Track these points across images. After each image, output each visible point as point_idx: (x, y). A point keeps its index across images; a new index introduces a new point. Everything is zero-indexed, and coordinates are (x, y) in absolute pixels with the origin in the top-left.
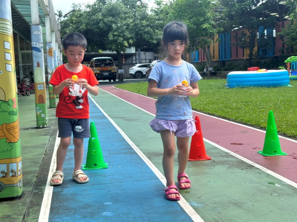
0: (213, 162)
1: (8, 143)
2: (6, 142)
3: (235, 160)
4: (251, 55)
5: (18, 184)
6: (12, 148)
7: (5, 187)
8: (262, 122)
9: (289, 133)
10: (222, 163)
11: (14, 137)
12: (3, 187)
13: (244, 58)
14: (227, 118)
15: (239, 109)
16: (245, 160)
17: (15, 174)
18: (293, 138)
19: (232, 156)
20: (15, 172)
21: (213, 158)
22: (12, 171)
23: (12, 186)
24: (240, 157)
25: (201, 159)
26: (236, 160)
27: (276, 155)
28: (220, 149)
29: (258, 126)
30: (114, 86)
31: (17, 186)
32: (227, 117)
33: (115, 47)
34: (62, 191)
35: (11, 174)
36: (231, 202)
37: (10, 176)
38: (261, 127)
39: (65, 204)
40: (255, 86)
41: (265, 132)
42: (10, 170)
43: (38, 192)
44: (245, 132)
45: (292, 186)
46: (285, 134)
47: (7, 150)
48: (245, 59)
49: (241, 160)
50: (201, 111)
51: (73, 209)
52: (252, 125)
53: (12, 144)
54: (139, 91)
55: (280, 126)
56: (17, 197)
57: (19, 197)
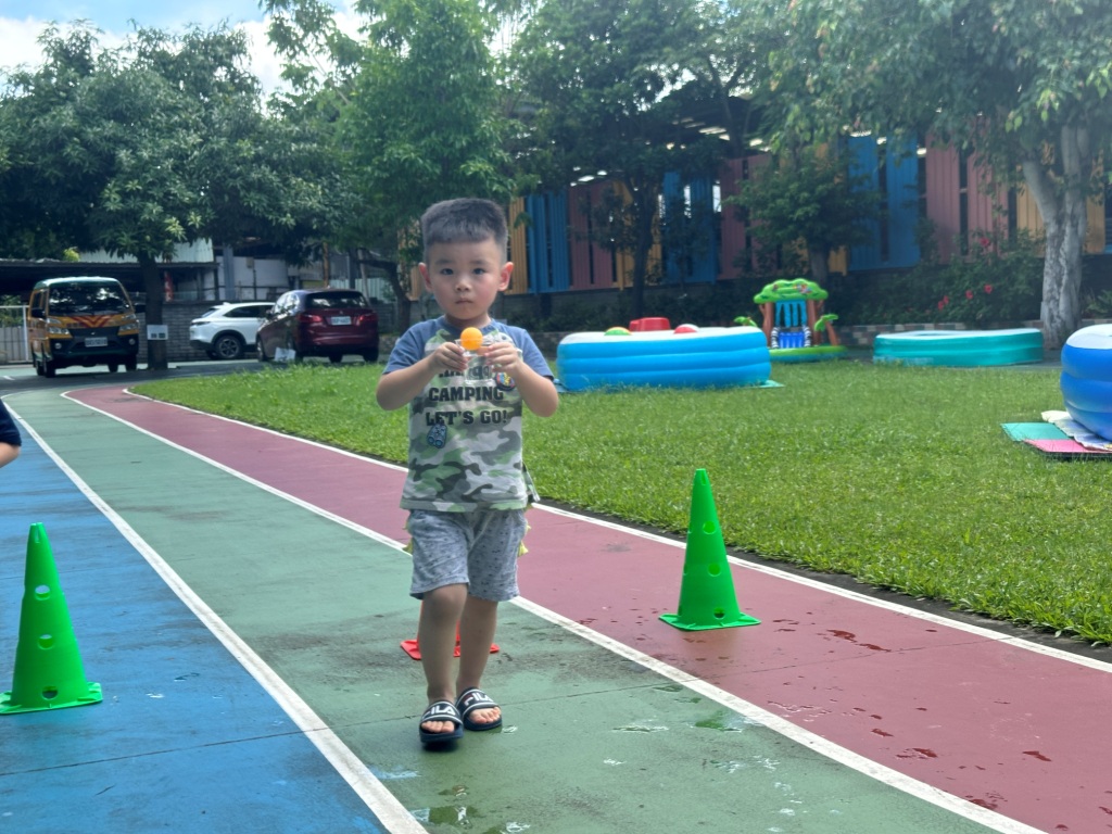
0: (505, 660)
3: (582, 649)
4: (639, 272)
8: (679, 513)
9: (765, 547)
10: (537, 662)
13: (615, 285)
14: (557, 500)
15: (598, 467)
16: (619, 648)
18: (778, 565)
19: (574, 635)
24: (599, 639)
26: (587, 648)
27: (725, 626)
28: (532, 611)
29: (664, 528)
30: (129, 390)
32: (557, 496)
33: (133, 238)
36: (564, 800)
38: (674, 530)
40: (654, 384)
41: (683, 545)
44: (618, 549)
45: (774, 732)
46: (752, 551)
48: (622, 289)
49: (604, 649)
52: (644, 523)
54: (229, 408)
55: (739, 526)
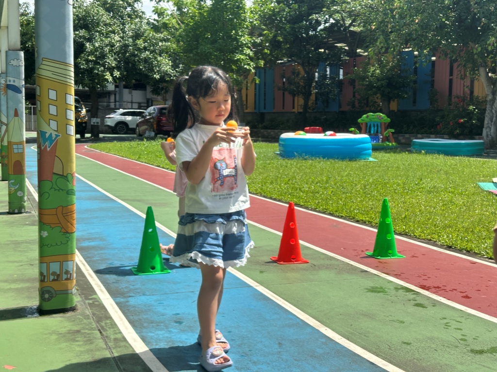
0: (313, 266)
1: (63, 233)
2: (60, 232)
4: (306, 106)
5: (73, 290)
6: (68, 241)
7: (56, 294)
8: (357, 213)
11: (72, 225)
12: (52, 294)
13: (294, 110)
15: (314, 192)
16: (354, 264)
17: (70, 276)
20: (71, 274)
21: (309, 261)
22: (67, 272)
23: (66, 292)
25: (296, 261)
27: (393, 258)
29: (352, 219)
31: (72, 293)
32: (302, 204)
34: (128, 302)
35: (65, 276)
37: (64, 279)
38: (357, 220)
39: (145, 317)
42: (64, 271)
43: (93, 303)
47: (62, 243)
48: (296, 112)
50: (257, 194)
51: (162, 322)
52: (343, 217)
53: (68, 235)
56: (71, 308)
57: (73, 309)
